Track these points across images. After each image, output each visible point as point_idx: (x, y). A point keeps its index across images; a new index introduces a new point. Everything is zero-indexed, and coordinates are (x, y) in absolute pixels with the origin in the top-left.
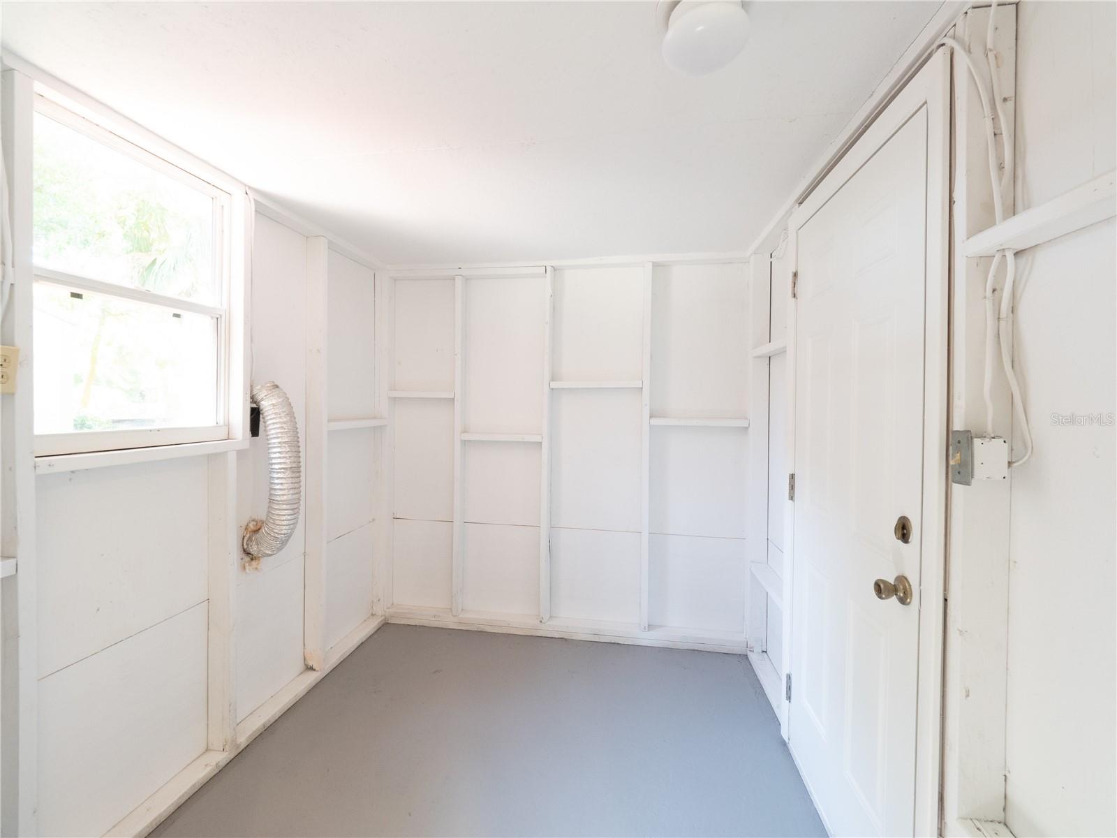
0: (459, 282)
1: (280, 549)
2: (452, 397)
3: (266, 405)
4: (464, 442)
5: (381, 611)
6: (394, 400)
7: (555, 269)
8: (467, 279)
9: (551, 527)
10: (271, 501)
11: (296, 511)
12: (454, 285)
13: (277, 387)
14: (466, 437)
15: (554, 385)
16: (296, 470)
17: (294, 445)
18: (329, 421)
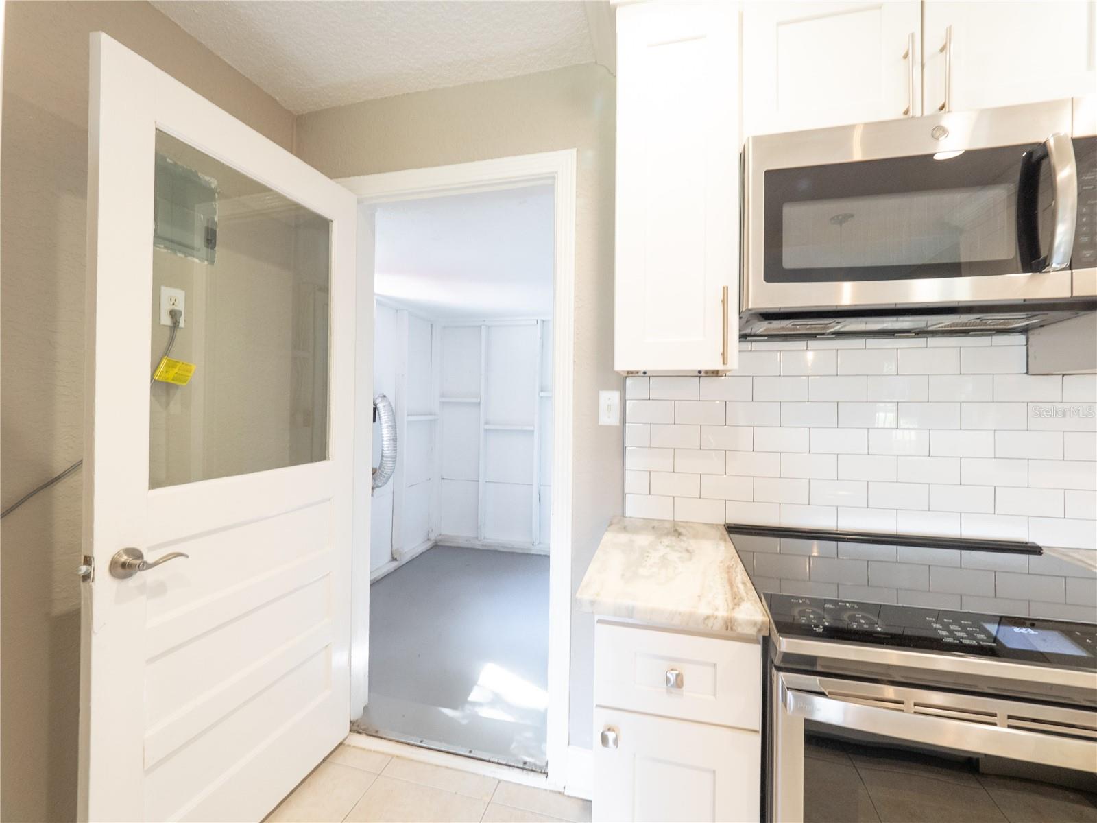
0: (483, 328)
1: (385, 483)
2: (479, 401)
3: (380, 406)
4: (486, 431)
5: (433, 537)
6: (443, 403)
7: (543, 321)
8: (489, 327)
9: (541, 485)
10: (382, 456)
11: (394, 463)
12: (480, 330)
13: (385, 396)
14: (487, 427)
15: (543, 394)
16: (395, 440)
17: (394, 428)
18: (408, 415)
